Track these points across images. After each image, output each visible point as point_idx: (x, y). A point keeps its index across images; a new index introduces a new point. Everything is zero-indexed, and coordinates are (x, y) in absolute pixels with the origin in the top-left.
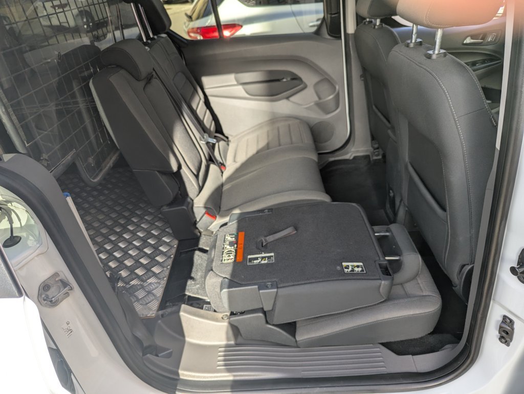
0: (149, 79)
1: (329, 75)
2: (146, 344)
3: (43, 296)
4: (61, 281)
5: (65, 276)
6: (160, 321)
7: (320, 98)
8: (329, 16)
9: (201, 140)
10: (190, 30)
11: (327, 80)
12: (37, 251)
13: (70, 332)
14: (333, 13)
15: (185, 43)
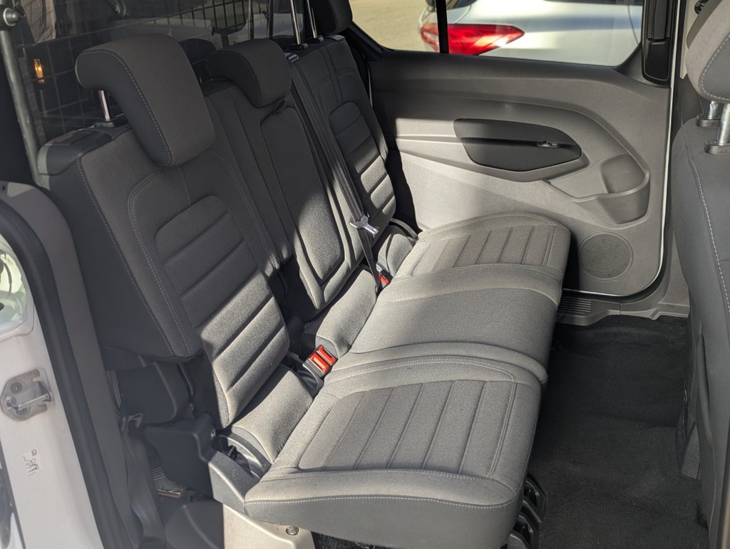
0: (277, 106)
1: (633, 150)
2: (146, 533)
3: (8, 399)
4: (40, 384)
5: (47, 378)
6: (184, 506)
7: (610, 191)
8: (648, 41)
9: (352, 221)
10: (426, 27)
11: (627, 157)
12: (17, 329)
13: (35, 467)
14: (655, 38)
15: (377, 53)
